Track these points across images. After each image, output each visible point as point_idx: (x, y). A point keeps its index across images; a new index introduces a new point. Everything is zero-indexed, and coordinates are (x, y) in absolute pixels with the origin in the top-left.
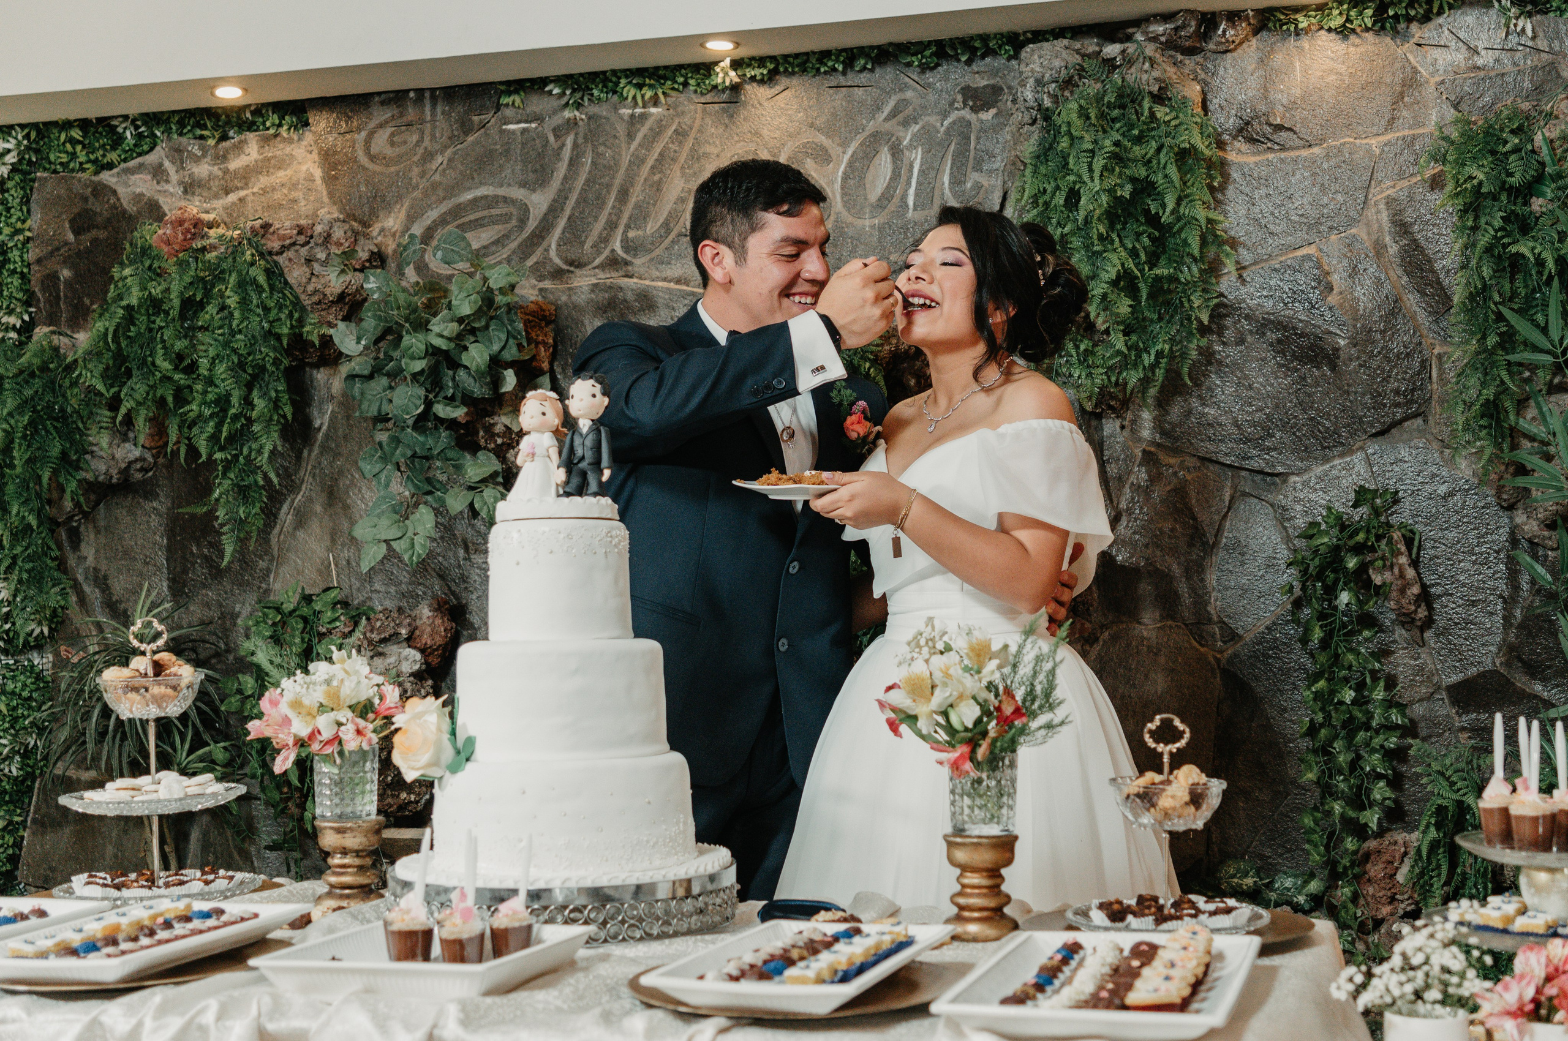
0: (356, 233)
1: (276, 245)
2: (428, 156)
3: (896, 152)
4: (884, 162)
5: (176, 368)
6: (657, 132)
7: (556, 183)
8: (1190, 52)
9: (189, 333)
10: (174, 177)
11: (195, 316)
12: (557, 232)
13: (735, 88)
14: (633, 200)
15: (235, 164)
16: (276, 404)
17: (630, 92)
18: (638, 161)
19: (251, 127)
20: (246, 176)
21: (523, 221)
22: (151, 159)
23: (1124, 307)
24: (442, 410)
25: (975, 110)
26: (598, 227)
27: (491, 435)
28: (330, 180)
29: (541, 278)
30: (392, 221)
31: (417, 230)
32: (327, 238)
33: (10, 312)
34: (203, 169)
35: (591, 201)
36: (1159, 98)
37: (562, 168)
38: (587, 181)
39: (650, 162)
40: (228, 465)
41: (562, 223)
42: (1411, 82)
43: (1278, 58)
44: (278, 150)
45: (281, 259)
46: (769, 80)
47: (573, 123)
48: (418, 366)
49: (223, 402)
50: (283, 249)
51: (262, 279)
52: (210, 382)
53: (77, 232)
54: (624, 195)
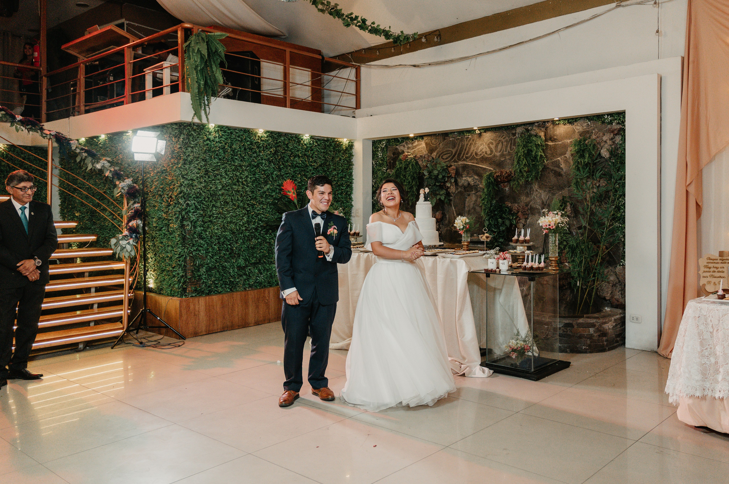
0: (429, 156)
1: (417, 159)
2: (440, 144)
3: (502, 143)
4: (500, 144)
5: (404, 177)
6: (470, 140)
7: (456, 148)
8: (543, 127)
9: (405, 172)
10: (406, 147)
11: (406, 169)
12: (457, 155)
13: (481, 133)
14: (467, 150)
15: (414, 145)
16: (416, 182)
17: (466, 134)
18: (467, 145)
19: (416, 139)
20: (416, 146)
21: (452, 154)
22: (403, 144)
23: (526, 169)
24: (437, 184)
25: (513, 136)
26: (462, 155)
27: (445, 187)
28: (426, 147)
29: (455, 162)
30: (434, 154)
31: (438, 155)
32: (424, 157)
33: (385, 167)
34: (410, 145)
35: (461, 151)
36: (536, 136)
37: (457, 146)
38: (461, 147)
39: (469, 145)
40: (410, 191)
41: (457, 154)
42: (574, 131)
43: (555, 128)
44: (420, 143)
45: (418, 161)
46: (485, 132)
47: (459, 139)
48: (433, 177)
49: (409, 182)
50: (418, 159)
51: (414, 164)
52: (408, 179)
53: (393, 155)
54: (465, 150)
